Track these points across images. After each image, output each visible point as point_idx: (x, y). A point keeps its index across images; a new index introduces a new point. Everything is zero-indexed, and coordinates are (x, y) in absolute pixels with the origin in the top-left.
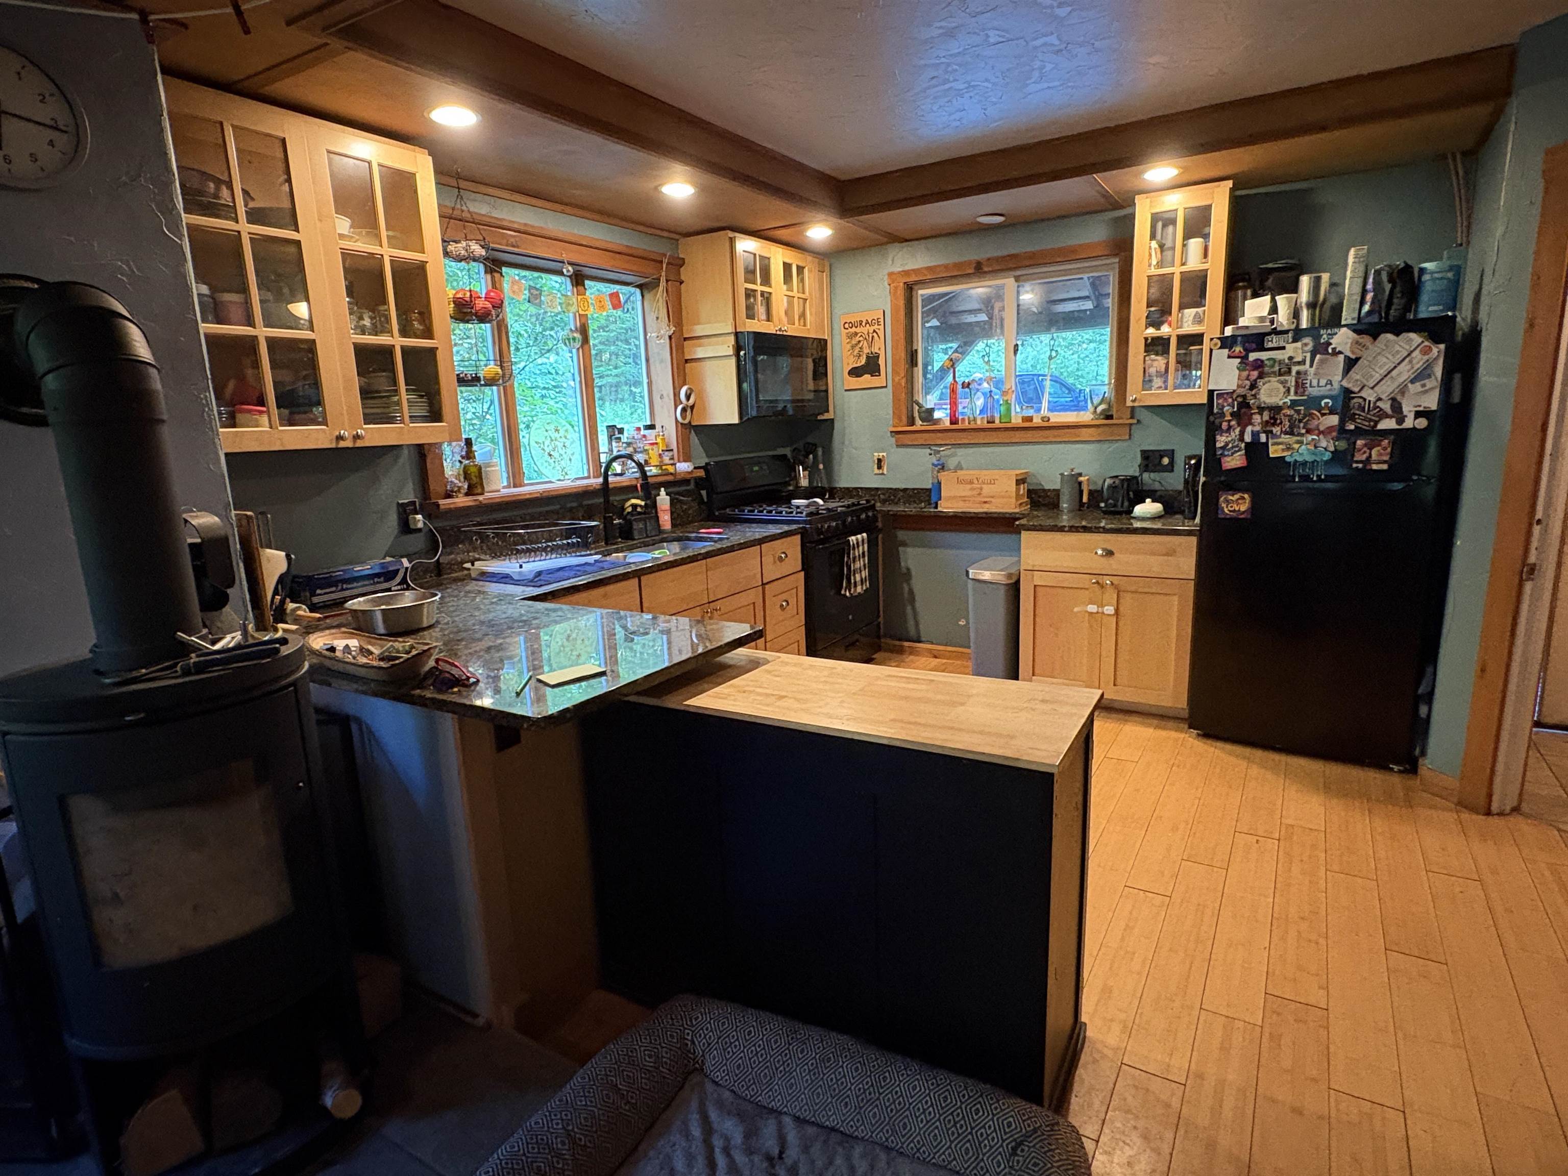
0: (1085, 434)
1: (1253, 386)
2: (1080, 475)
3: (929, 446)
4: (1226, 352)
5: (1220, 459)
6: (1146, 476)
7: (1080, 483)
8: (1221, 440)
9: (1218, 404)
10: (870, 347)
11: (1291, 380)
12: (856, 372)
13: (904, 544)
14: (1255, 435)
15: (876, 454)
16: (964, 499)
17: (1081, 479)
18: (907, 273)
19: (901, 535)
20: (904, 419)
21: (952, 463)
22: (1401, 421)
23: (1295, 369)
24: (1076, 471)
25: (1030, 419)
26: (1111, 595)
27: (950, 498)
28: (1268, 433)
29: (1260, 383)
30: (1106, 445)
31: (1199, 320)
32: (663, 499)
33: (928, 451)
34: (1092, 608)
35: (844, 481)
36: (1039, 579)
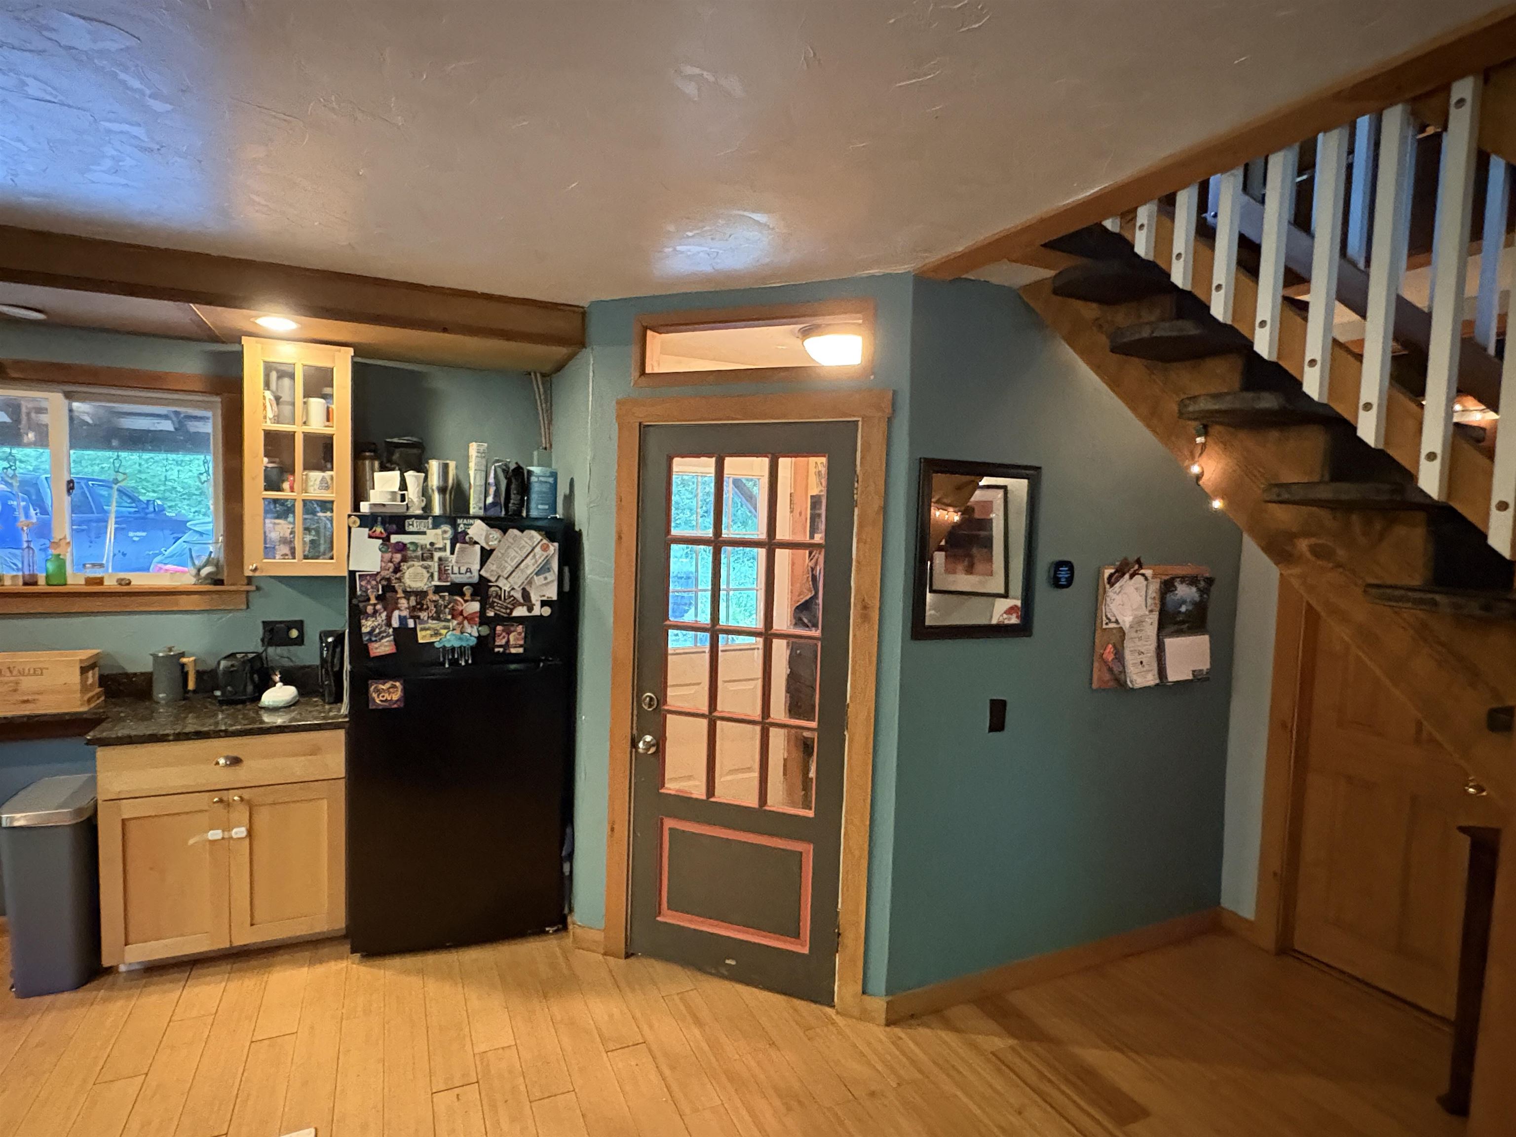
0: (185, 602)
1: (397, 570)
2: (183, 655)
4: (366, 531)
5: (366, 645)
6: (271, 650)
7: (183, 666)
8: (367, 625)
9: (361, 586)
11: (434, 566)
14: (402, 619)
17: (184, 660)
22: (530, 609)
23: (437, 555)
24: (176, 651)
25: (100, 581)
26: (240, 814)
28: (416, 618)
29: (404, 566)
30: (215, 617)
31: (326, 486)
34: (215, 834)
36: (128, 810)
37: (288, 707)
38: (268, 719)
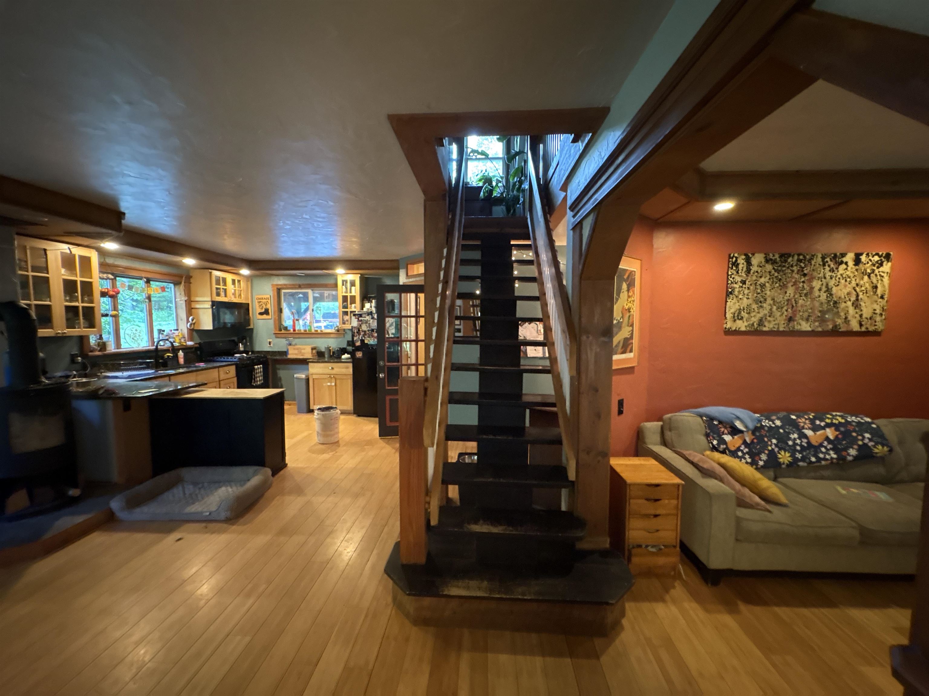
0: (332, 336)
1: (360, 326)
2: (330, 347)
3: (285, 338)
4: (354, 317)
5: (355, 343)
6: (348, 348)
7: (330, 350)
8: (355, 338)
9: (354, 330)
10: (266, 306)
11: (368, 325)
12: (261, 314)
13: (279, 369)
14: (362, 337)
15: (268, 340)
16: (296, 354)
18: (277, 285)
19: (278, 366)
20: (278, 329)
21: (293, 343)
22: (389, 335)
23: (368, 322)
24: (330, 346)
25: (317, 331)
26: (333, 380)
27: (292, 354)
28: (364, 337)
29: (362, 325)
30: (337, 339)
31: (355, 307)
32: (181, 354)
33: (285, 339)
34: (329, 384)
35: (257, 348)
36: (314, 377)
37: (347, 359)
38: (343, 360)
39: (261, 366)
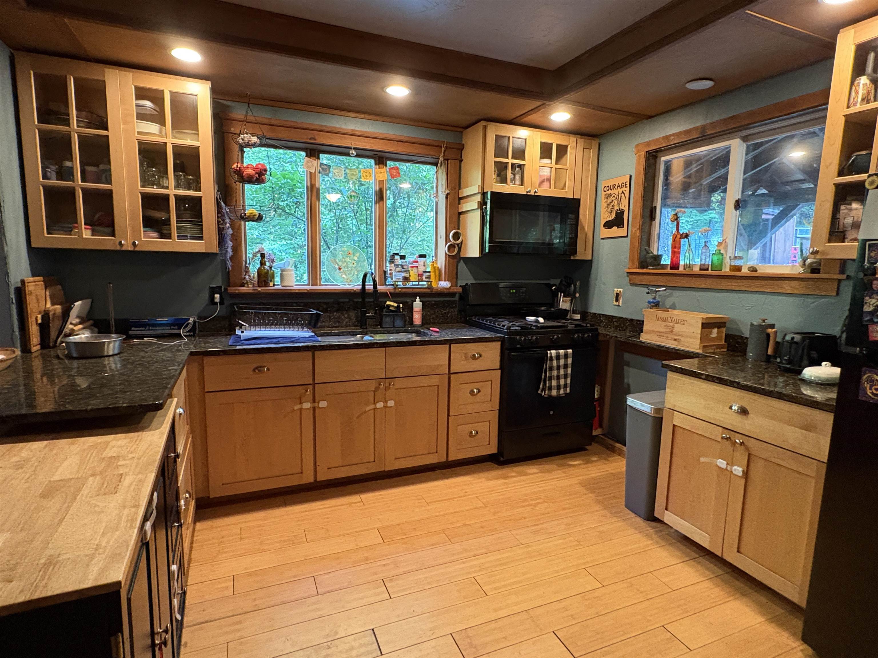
0: (787, 287)
2: (772, 326)
3: (647, 286)
5: (867, 327)
7: (768, 335)
9: (870, 257)
10: (619, 204)
12: (608, 225)
13: (628, 365)
15: (616, 289)
16: (659, 334)
17: (770, 330)
18: (648, 144)
19: (627, 356)
20: (636, 263)
21: (669, 302)
24: (769, 322)
25: (739, 268)
26: (741, 456)
27: (651, 332)
30: (810, 300)
32: (418, 304)
33: (647, 290)
34: (722, 463)
35: (595, 308)
39: (570, 351)
